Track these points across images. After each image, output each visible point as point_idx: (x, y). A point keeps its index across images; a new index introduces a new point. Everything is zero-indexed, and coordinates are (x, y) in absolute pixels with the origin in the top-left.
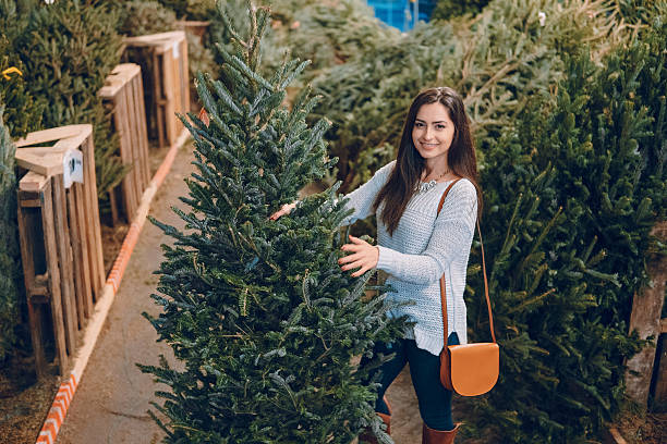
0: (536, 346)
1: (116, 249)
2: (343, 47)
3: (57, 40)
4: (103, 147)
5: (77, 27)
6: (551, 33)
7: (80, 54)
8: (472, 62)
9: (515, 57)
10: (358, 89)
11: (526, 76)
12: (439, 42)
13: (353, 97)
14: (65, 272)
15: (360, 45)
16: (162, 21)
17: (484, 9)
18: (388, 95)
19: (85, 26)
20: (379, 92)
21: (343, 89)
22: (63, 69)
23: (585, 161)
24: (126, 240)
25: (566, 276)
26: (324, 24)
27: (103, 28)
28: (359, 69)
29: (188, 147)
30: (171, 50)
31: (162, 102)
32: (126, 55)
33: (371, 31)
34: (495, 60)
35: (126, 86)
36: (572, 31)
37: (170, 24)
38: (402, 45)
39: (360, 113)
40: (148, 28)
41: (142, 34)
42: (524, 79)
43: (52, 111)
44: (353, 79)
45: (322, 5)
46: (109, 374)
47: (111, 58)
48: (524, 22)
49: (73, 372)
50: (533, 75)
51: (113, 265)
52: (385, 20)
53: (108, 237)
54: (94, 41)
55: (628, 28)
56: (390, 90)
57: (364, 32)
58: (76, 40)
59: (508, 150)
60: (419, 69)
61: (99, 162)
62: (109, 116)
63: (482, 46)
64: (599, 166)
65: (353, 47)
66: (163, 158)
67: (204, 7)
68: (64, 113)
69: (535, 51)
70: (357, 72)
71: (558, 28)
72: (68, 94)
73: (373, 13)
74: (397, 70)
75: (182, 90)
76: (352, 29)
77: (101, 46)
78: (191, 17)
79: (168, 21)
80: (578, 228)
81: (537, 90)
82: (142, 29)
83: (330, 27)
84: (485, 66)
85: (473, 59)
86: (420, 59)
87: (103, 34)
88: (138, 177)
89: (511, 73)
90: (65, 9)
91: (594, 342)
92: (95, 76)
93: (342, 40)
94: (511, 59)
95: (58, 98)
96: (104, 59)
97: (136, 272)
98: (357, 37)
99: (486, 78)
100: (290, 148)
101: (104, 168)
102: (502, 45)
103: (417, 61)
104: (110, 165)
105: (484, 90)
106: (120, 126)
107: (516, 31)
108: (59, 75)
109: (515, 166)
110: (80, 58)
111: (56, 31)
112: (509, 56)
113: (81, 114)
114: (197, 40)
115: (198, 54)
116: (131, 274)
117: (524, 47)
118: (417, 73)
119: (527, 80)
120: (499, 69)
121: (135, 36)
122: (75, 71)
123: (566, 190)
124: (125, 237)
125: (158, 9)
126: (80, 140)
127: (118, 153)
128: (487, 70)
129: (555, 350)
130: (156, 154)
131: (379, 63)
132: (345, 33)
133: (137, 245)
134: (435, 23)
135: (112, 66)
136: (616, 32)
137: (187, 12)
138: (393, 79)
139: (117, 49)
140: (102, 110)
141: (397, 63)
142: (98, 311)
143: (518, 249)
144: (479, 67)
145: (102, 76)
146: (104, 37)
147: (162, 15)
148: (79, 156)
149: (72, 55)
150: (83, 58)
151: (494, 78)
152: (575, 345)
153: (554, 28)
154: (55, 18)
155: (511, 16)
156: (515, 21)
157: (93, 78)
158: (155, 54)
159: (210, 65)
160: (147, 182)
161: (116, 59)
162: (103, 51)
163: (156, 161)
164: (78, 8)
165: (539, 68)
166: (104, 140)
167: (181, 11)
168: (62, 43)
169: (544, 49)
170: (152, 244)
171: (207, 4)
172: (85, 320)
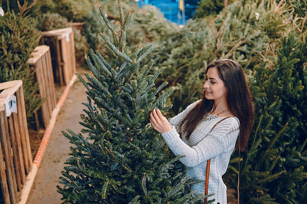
0: (275, 201)
1: (38, 143)
2: (150, 33)
3: (5, 35)
4: (30, 90)
5: (15, 28)
6: (262, 23)
7: (17, 42)
8: (222, 40)
9: (244, 37)
10: (160, 54)
11: (251, 46)
12: (200, 29)
13: (157, 59)
14: (8, 163)
15: (159, 32)
16: (61, 23)
17: (220, 12)
18: (175, 57)
19: (19, 27)
20: (171, 56)
21: (152, 55)
22: (8, 50)
23: (298, 95)
24: (44, 138)
25: (290, 161)
26: (140, 22)
27: (29, 28)
28: (160, 44)
29: (75, 85)
30: (65, 38)
31: (61, 64)
32: (43, 41)
33: (163, 25)
34: (234, 38)
35: (42, 57)
36: (272, 23)
37: (65, 24)
38: (181, 32)
39: (161, 66)
40: (54, 27)
41: (51, 30)
42: (250, 48)
43: (2, 72)
44: (157, 49)
45: (139, 13)
47: (33, 43)
48: (248, 18)
50: (254, 46)
51: (37, 152)
53: (34, 136)
54: (24, 35)
55: (300, 19)
56: (177, 55)
57: (159, 26)
58: (14, 35)
59: (252, 89)
60: (191, 43)
61: (28, 98)
62: (33, 73)
63: (227, 31)
65: (155, 33)
66: (63, 92)
67: (81, 15)
68: (9, 73)
69: (255, 33)
70: (159, 46)
71: (265, 21)
72: (11, 63)
73: (163, 16)
74: (179, 44)
75: (71, 57)
76: (153, 25)
77: (28, 37)
78: (75, 21)
79: (64, 23)
80: (295, 134)
81: (256, 53)
82: (51, 27)
83: (142, 23)
84: (228, 42)
85: (223, 38)
86: (191, 38)
87: (28, 31)
88: (49, 104)
89: (242, 45)
90: (8, 19)
92: (25, 53)
93: (149, 29)
94: (242, 38)
95: (5, 65)
96: (29, 44)
97: (49, 155)
98: (156, 28)
99: (230, 48)
101: (31, 101)
102: (237, 30)
103: (189, 39)
104: (34, 99)
105: (229, 54)
106: (39, 79)
107: (244, 23)
108: (6, 53)
109: (256, 98)
110: (17, 44)
111: (4, 30)
112: (241, 36)
113: (18, 73)
114: (78, 32)
115: (79, 39)
116: (46, 156)
117: (249, 31)
118: (189, 45)
120: (236, 43)
121: (48, 31)
122: (14, 51)
124: (43, 136)
125: (59, 17)
126: (15, 89)
127: (38, 92)
128: (230, 44)
130: (59, 90)
131: (170, 41)
132: (151, 26)
133: (49, 140)
134: (197, 21)
135: (34, 48)
136: (294, 21)
137: (73, 19)
138: (178, 49)
139: (36, 39)
140: (29, 71)
141: (179, 40)
142: (28, 180)
143: (261, 145)
144: (226, 42)
145: (29, 53)
146: (29, 33)
147: (60, 20)
148: (14, 99)
149: (13, 42)
150: (18, 44)
151: (234, 48)
152: (295, 199)
153: (263, 21)
154: (3, 24)
155: (240, 15)
156: (243, 18)
157: (24, 54)
158: (57, 40)
159: (85, 44)
160: (55, 106)
161: (36, 43)
162: (29, 40)
163: (59, 94)
164: (15, 18)
165: (257, 42)
166: (30, 86)
167: (70, 18)
168: (7, 36)
169: (259, 32)
170: (57, 139)
171: (83, 14)
172: (22, 186)
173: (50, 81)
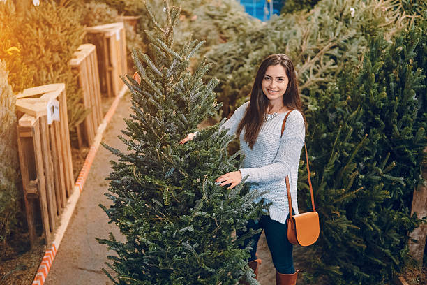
0: (351, 224)
1: (81, 163)
2: (225, 32)
3: (42, 29)
4: (72, 98)
5: (54, 21)
6: (358, 22)
7: (57, 38)
8: (308, 41)
9: (335, 37)
10: (235, 59)
11: (343, 49)
12: (287, 28)
13: (232, 64)
14: (48, 178)
15: (236, 31)
16: (109, 16)
17: (315, 7)
18: (254, 63)
19: (59, 20)
20: (248, 61)
21: (225, 59)
22: (46, 48)
23: (382, 104)
25: (370, 179)
26: (212, 17)
27: (71, 21)
28: (235, 46)
29: (126, 97)
30: (115, 35)
31: (109, 68)
33: (242, 22)
34: (323, 39)
35: (86, 58)
36: (372, 21)
37: (115, 18)
38: (263, 30)
39: (236, 74)
40: (100, 21)
41: (96, 25)
43: (39, 75)
44: (232, 53)
45: (211, 5)
46: (77, 243)
47: (77, 40)
48: (341, 14)
49: (54, 243)
50: (347, 49)
51: (79, 173)
52: (251, 14)
53: (76, 156)
54: (65, 30)
55: (407, 18)
56: (255, 59)
57: (238, 22)
58: (54, 29)
59: (332, 97)
60: (274, 45)
62: (76, 78)
63: (314, 30)
64: (391, 108)
65: (231, 32)
66: (111, 104)
67: (136, 7)
68: (47, 76)
69: (348, 33)
70: (234, 48)
71: (362, 18)
72: (50, 64)
73: (244, 9)
74: (260, 46)
75: (122, 61)
76: (230, 20)
77: (70, 32)
78: (127, 14)
79: (113, 16)
80: (378, 149)
81: (350, 58)
82: (96, 21)
83: (216, 19)
84: (316, 43)
85: (309, 39)
86: (274, 39)
87: (71, 25)
88: (95, 117)
89: (333, 47)
90: (47, 9)
91: (388, 221)
92: (67, 52)
93: (224, 27)
94: (333, 39)
95: (43, 66)
96: (72, 42)
97: (94, 178)
98: (234, 25)
99: (317, 51)
100: (193, 97)
101: (73, 111)
102: (327, 29)
103: (272, 40)
104: (77, 109)
105: (316, 59)
106: (83, 84)
107: (336, 21)
108: (44, 52)
109: (337, 108)
110: (57, 41)
111: (41, 24)
112: (332, 37)
113: (58, 77)
114: (131, 28)
115: (132, 37)
116: (90, 179)
117: (341, 31)
118: (272, 48)
119: (343, 52)
120: (325, 45)
121: (91, 26)
122: (53, 49)
123: (370, 124)
124: (86, 156)
125: (106, 8)
126: (57, 94)
127: (81, 101)
128: (318, 46)
129: (364, 227)
130: (105, 102)
131: (248, 42)
132: (226, 23)
133: (94, 161)
134: (284, 16)
135: (77, 46)
136: (400, 20)
137: (125, 10)
138: (257, 52)
139: (80, 35)
140: (71, 74)
141: (260, 42)
142: (70, 203)
143: (339, 162)
144: (313, 44)
145: (71, 52)
146: (72, 27)
147: (109, 12)
148: (57, 103)
149: (52, 38)
150: (59, 40)
151: (322, 51)
153: (360, 18)
154: (40, 15)
155: (333, 11)
156: (335, 14)
157: (65, 53)
158: (105, 38)
159: (140, 44)
160: (101, 120)
161: (80, 41)
162: (71, 36)
163: (106, 107)
164: (55, 8)
165: (351, 44)
166: (73, 93)
167: (121, 9)
168: (45, 31)
169: (354, 32)
170: (104, 160)
171: (138, 5)
172: (62, 209)
173: (96, 88)
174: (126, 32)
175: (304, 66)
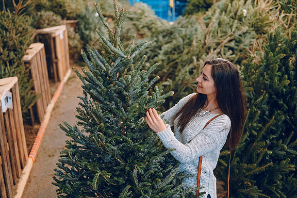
0: (262, 193)
1: (33, 138)
2: (141, 30)
3: (1, 33)
4: (25, 86)
5: (10, 26)
6: (249, 20)
7: (12, 40)
8: (210, 36)
9: (232, 33)
10: (151, 50)
11: (238, 42)
12: (190, 26)
13: (149, 55)
15: (150, 29)
16: (55, 21)
17: (209, 9)
18: (166, 53)
19: (14, 25)
20: (161, 52)
21: (143, 51)
22: (4, 48)
23: (284, 90)
24: (39, 133)
25: (276, 154)
26: (131, 19)
27: (24, 26)
28: (151, 41)
29: (69, 82)
30: (59, 35)
31: (55, 60)
32: (38, 38)
33: (154, 22)
34: (222, 35)
35: (36, 54)
36: (259, 19)
37: (59, 22)
38: (171, 28)
39: (153, 62)
40: (48, 25)
41: (45, 28)
42: (237, 44)
44: (149, 46)
45: (130, 11)
47: (28, 41)
48: (236, 14)
50: (242, 41)
51: (32, 147)
53: (30, 131)
54: (19, 33)
55: (286, 16)
56: (167, 51)
57: (150, 23)
58: (10, 33)
60: (181, 40)
61: (23, 94)
62: (28, 70)
63: (215, 27)
65: (146, 30)
66: (57, 88)
67: (75, 13)
68: (5, 70)
69: (242, 29)
70: (150, 43)
72: (6, 60)
73: (154, 13)
74: (169, 40)
75: (65, 54)
76: (144, 22)
77: (23, 35)
78: (68, 19)
79: (58, 21)
80: (281, 127)
81: (244, 49)
82: (45, 25)
83: (134, 21)
84: (217, 38)
85: (211, 35)
86: (181, 35)
87: (23, 29)
88: (44, 99)
89: (230, 41)
90: (4, 17)
92: (20, 50)
93: (140, 26)
94: (230, 34)
95: (1, 62)
96: (24, 42)
97: (44, 150)
98: (147, 25)
99: (218, 44)
101: (26, 97)
102: (225, 26)
103: (179, 36)
104: (29, 95)
105: (218, 50)
106: (34, 75)
107: (232, 20)
108: (2, 51)
110: (12, 41)
112: (229, 33)
113: (13, 70)
114: (72, 29)
115: (73, 36)
116: (41, 151)
117: (237, 28)
118: (179, 42)
119: (239, 44)
120: (225, 39)
121: (42, 28)
122: (10, 48)
124: (38, 131)
125: (53, 15)
126: (11, 86)
127: (33, 88)
128: (218, 40)
130: (53, 86)
131: (161, 38)
132: (141, 23)
133: (44, 135)
134: (187, 17)
135: (29, 45)
136: (280, 18)
137: (66, 16)
138: (168, 45)
139: (31, 36)
140: (24, 68)
141: (169, 37)
142: (24, 174)
143: (248, 138)
144: (215, 38)
145: (24, 50)
147: (55, 18)
148: (10, 95)
149: (8, 40)
150: (14, 41)
151: (222, 44)
152: (282, 190)
153: (251, 18)
155: (228, 12)
156: (231, 15)
158: (51, 38)
159: (78, 41)
160: (49, 101)
161: (30, 41)
162: (24, 37)
163: (53, 90)
164: (10, 16)
165: (244, 37)
166: (26, 83)
167: (64, 15)
168: (3, 34)
169: (247, 28)
170: (52, 134)
171: (76, 12)
172: (17, 179)
173: (45, 77)
174: (68, 32)
175: (208, 56)
